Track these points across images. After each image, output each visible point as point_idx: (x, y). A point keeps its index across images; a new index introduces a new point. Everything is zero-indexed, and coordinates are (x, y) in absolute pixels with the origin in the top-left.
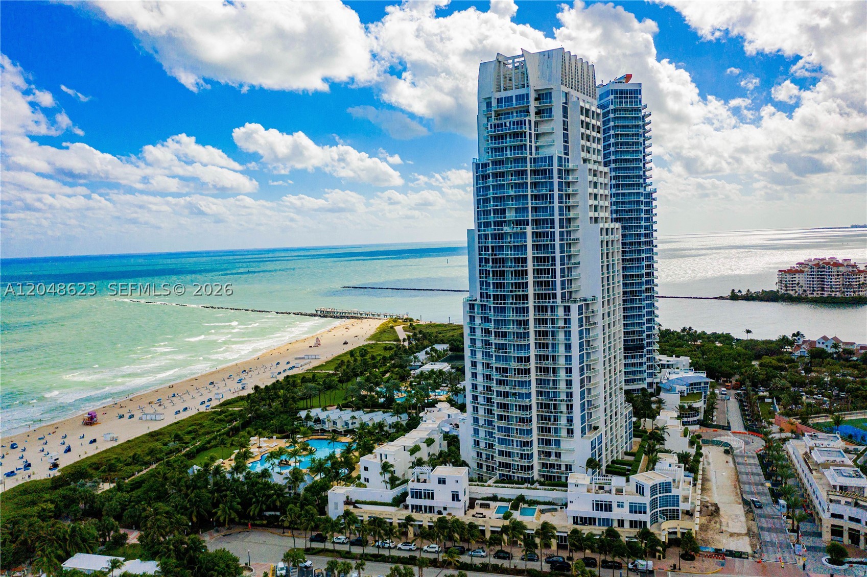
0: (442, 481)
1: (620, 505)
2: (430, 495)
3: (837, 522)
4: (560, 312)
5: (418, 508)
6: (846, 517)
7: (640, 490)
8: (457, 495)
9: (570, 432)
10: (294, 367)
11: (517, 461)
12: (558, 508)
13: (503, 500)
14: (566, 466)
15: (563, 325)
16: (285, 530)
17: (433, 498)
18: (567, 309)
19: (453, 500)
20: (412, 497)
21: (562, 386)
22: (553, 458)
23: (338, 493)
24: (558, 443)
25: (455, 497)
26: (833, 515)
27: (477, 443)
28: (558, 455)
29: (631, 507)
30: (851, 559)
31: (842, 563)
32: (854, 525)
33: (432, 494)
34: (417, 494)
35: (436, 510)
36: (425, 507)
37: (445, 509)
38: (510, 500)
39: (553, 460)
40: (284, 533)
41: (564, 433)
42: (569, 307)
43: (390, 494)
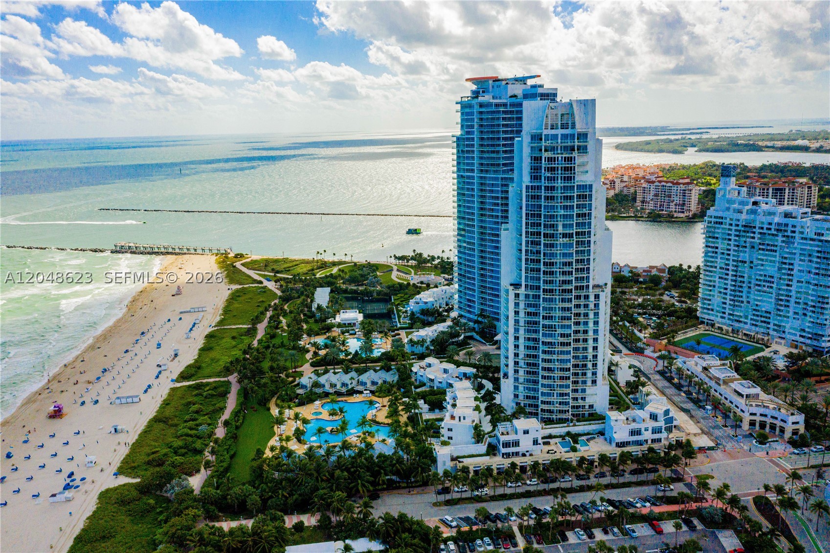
0: (526, 432)
1: (646, 430)
2: (516, 444)
3: (753, 418)
4: (592, 298)
5: (508, 455)
6: (758, 414)
7: (654, 417)
8: (537, 440)
9: (594, 382)
10: (195, 324)
11: (556, 407)
12: (596, 436)
13: (555, 437)
14: (590, 406)
15: (593, 308)
16: (411, 489)
17: (518, 446)
18: (597, 297)
19: (534, 444)
20: (503, 447)
21: (590, 350)
22: (580, 401)
23: (443, 453)
24: (584, 391)
25: (535, 442)
26: (751, 414)
27: (516, 396)
28: (583, 399)
29: (653, 429)
30: (770, 440)
31: (765, 444)
32: (763, 419)
33: (519, 442)
34: (506, 445)
35: (520, 454)
36: (513, 453)
37: (527, 451)
38: (560, 436)
39: (580, 403)
40: (410, 492)
41: (589, 383)
42: (599, 295)
43: (482, 448)
